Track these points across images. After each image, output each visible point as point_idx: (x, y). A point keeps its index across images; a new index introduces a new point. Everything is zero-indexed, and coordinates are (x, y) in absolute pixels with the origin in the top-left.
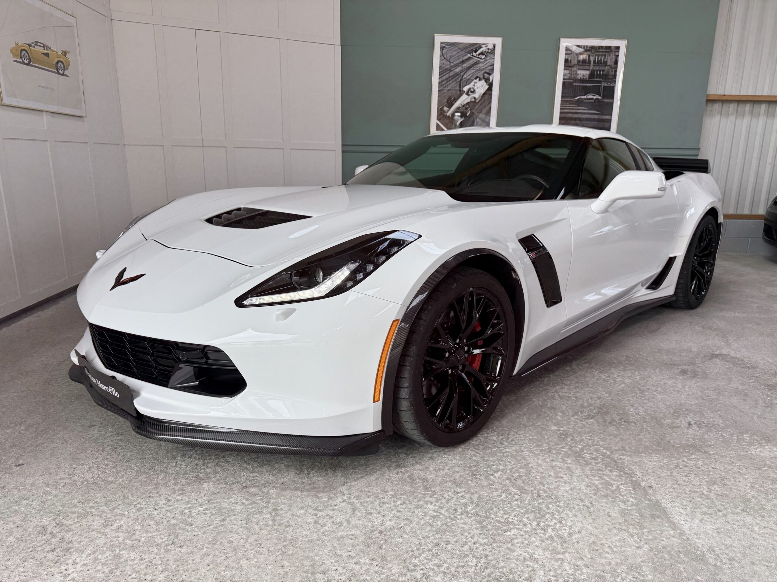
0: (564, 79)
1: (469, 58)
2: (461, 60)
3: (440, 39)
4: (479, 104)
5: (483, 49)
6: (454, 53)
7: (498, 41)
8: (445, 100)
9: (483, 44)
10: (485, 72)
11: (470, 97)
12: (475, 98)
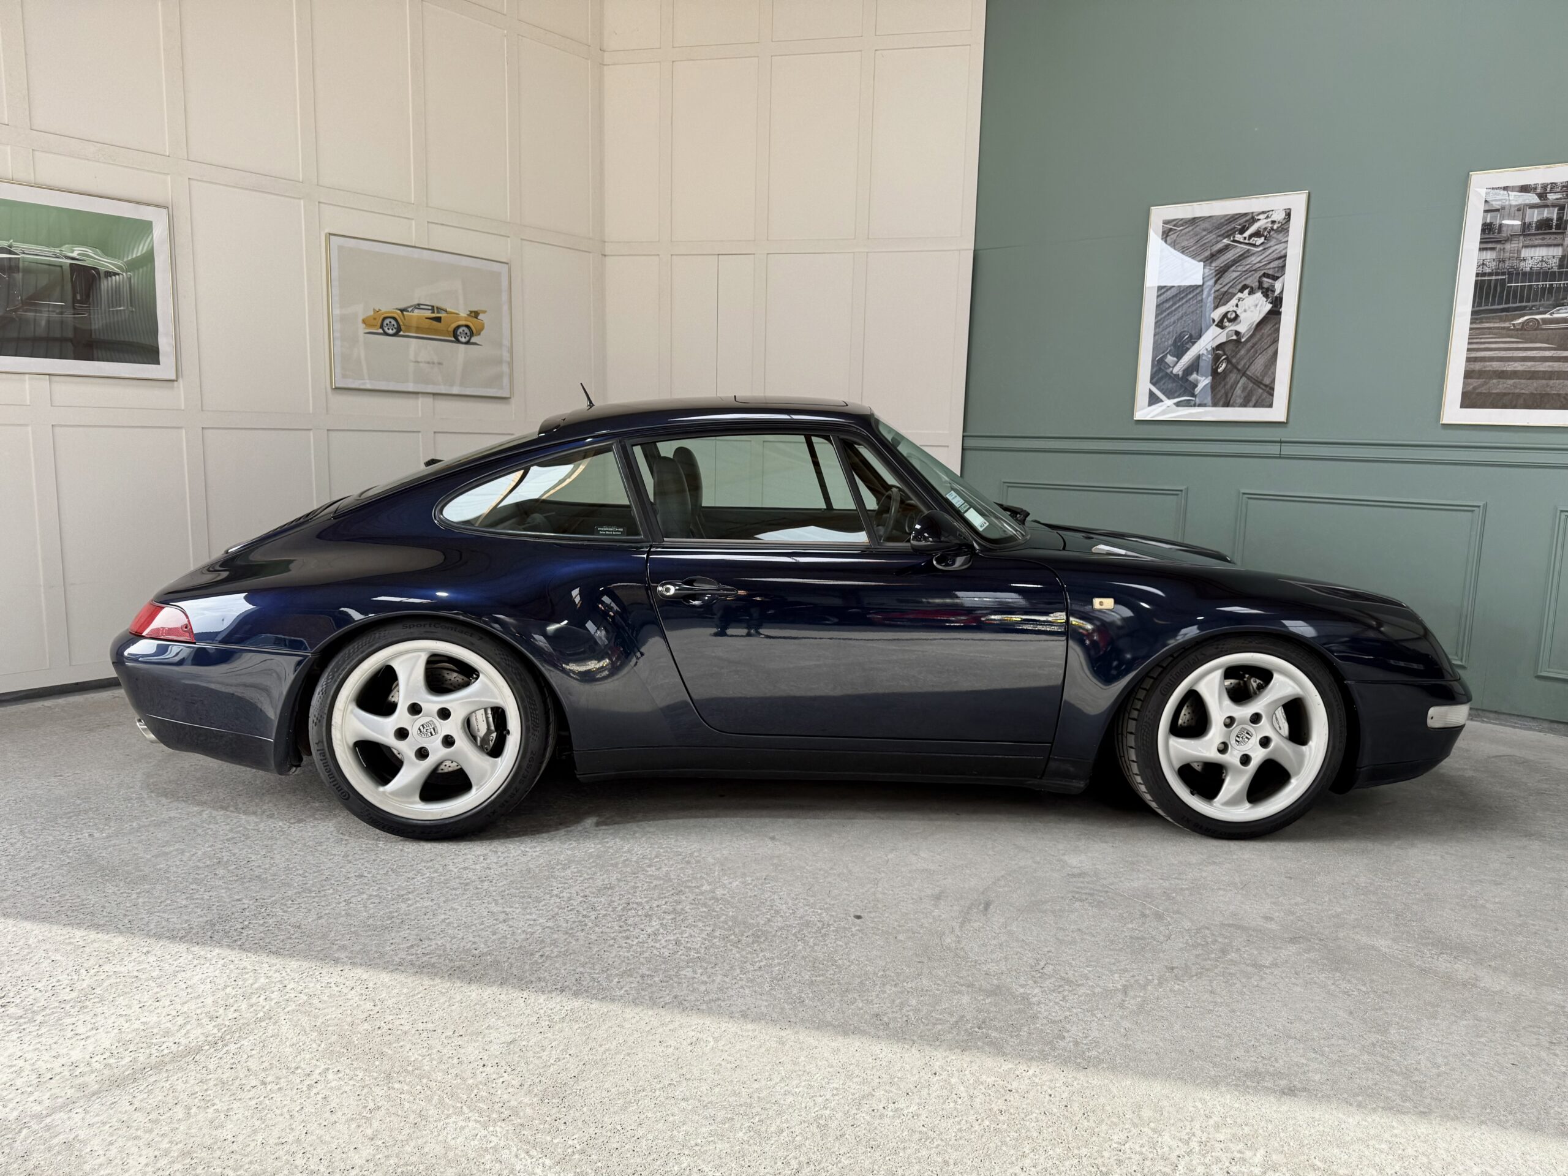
0: (1477, 275)
1: (1227, 248)
2: (1207, 253)
3: (1160, 215)
4: (1249, 345)
5: (1262, 223)
6: (1193, 241)
7: (1297, 201)
8: (1170, 342)
9: (1259, 214)
10: (1265, 275)
11: (1227, 330)
12: (1237, 333)
